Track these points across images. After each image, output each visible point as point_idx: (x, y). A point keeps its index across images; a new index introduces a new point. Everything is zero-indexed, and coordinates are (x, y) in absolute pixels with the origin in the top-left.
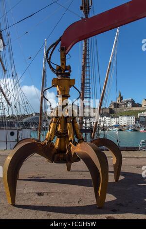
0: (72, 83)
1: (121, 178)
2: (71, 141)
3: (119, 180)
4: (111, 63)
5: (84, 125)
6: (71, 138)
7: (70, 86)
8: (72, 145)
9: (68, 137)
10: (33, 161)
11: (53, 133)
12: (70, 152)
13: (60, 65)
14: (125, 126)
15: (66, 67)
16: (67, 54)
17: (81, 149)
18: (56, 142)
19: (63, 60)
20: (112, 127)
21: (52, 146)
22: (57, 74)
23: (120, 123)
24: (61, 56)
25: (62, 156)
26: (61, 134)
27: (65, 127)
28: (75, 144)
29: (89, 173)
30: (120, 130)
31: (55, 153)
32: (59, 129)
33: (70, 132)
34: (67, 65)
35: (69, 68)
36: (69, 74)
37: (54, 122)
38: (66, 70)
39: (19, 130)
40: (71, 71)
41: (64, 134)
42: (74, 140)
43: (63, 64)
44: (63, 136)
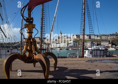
0: (34, 26)
1: (57, 69)
2: (34, 53)
3: (56, 70)
4: (55, 17)
5: (42, 47)
6: (34, 52)
7: (33, 28)
8: (34, 55)
9: (32, 51)
10: (19, 63)
11: (26, 50)
12: (33, 58)
13: (28, 17)
14: (63, 47)
15: (31, 18)
16: (31, 12)
17: (38, 57)
18: (27, 54)
19: (30, 15)
20: (57, 48)
21: (25, 56)
22: (27, 22)
23: (61, 46)
24: (28, 13)
25: (30, 60)
26: (29, 50)
27: (31, 47)
28: (36, 54)
29: (41, 68)
30: (61, 49)
31: (27, 59)
32: (28, 48)
33: (33, 49)
34: (31, 17)
35: (32, 19)
36: (32, 22)
37: (26, 45)
38: (31, 20)
39: (12, 49)
40: (33, 20)
41: (31, 50)
42: (35, 53)
43: (29, 17)
44: (30, 51)
